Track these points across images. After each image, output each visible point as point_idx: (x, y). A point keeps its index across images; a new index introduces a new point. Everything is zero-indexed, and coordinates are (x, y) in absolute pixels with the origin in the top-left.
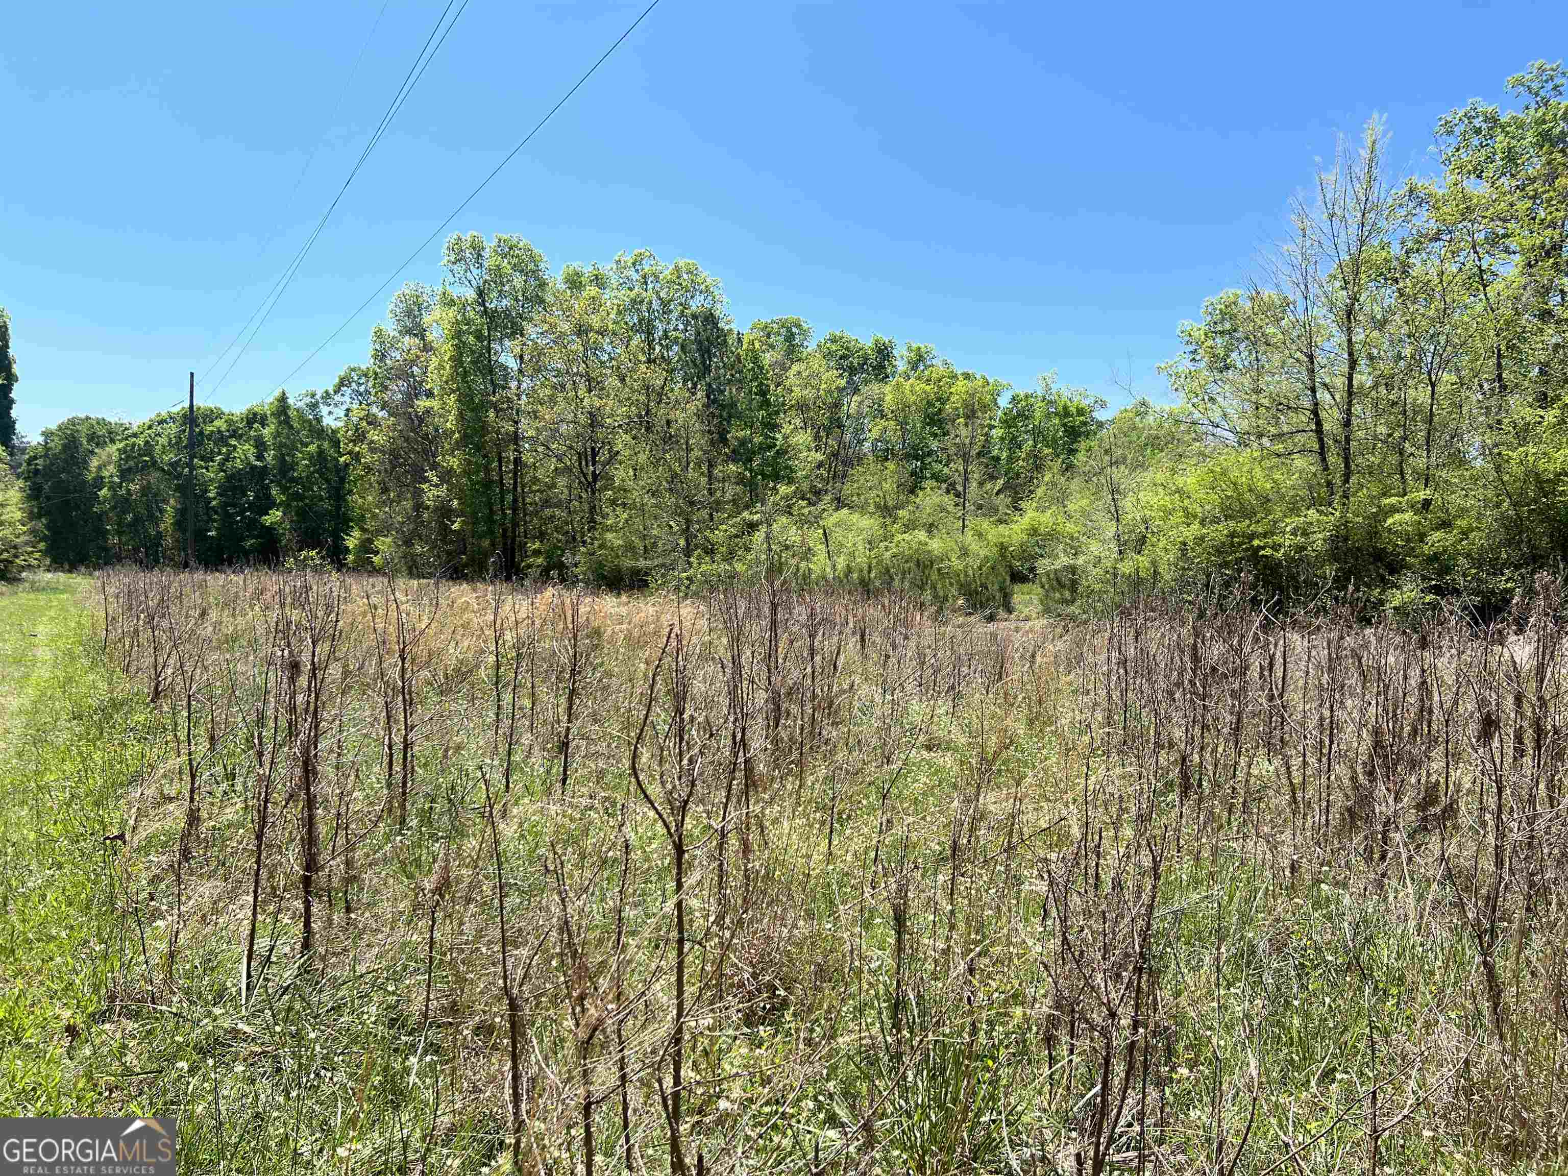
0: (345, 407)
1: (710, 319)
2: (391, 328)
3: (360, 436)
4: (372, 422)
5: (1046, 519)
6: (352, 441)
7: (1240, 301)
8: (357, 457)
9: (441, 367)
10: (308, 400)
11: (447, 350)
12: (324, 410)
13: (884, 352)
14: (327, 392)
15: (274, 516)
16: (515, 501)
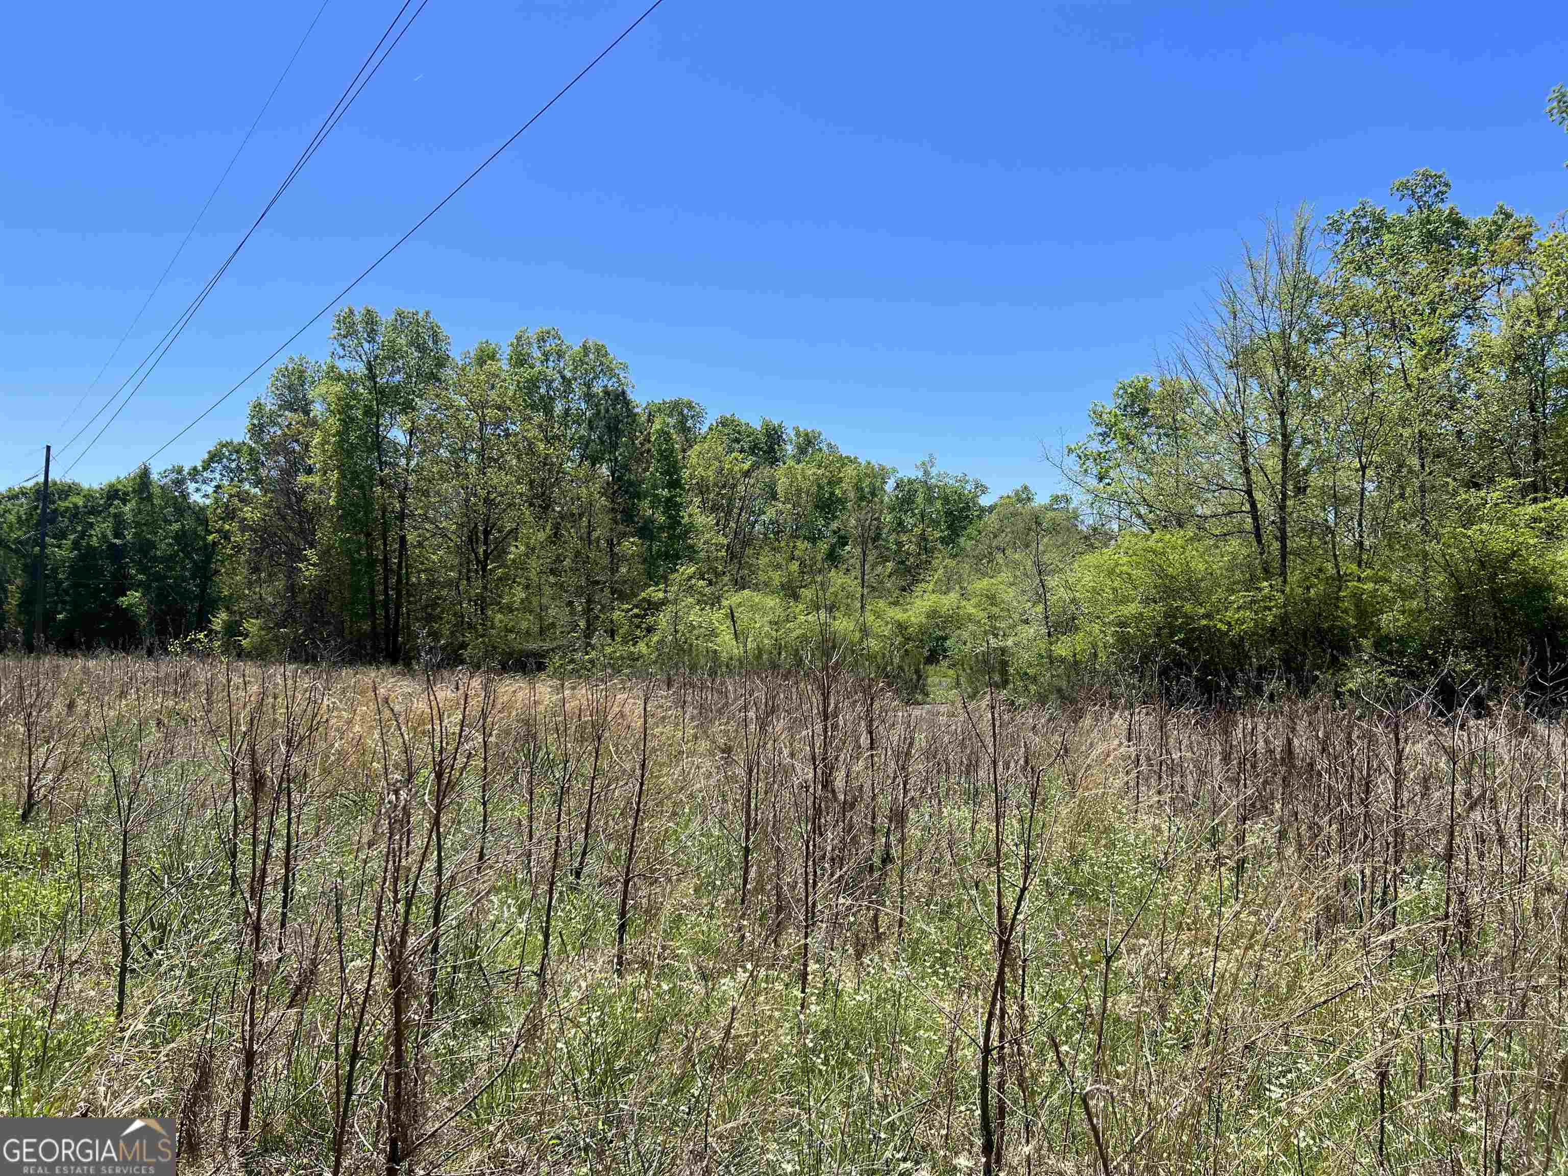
0: (214, 484)
1: (620, 397)
2: (270, 404)
3: (230, 514)
4: (245, 499)
5: (948, 602)
6: (222, 519)
7: (1151, 386)
8: (226, 536)
9: (325, 442)
10: (174, 476)
11: (334, 425)
12: (191, 486)
13: (774, 436)
14: (195, 469)
15: (132, 598)
16: (399, 581)
